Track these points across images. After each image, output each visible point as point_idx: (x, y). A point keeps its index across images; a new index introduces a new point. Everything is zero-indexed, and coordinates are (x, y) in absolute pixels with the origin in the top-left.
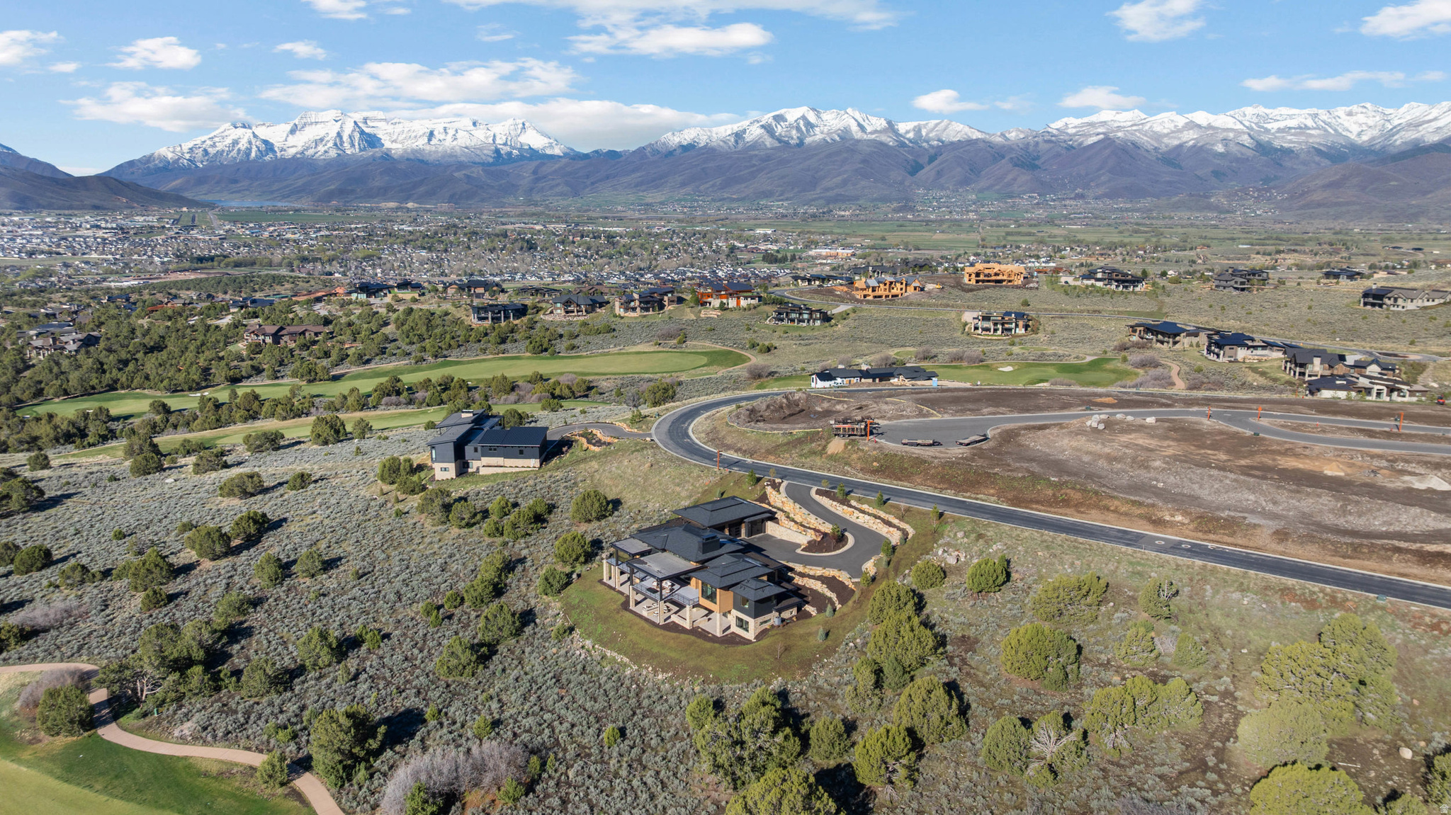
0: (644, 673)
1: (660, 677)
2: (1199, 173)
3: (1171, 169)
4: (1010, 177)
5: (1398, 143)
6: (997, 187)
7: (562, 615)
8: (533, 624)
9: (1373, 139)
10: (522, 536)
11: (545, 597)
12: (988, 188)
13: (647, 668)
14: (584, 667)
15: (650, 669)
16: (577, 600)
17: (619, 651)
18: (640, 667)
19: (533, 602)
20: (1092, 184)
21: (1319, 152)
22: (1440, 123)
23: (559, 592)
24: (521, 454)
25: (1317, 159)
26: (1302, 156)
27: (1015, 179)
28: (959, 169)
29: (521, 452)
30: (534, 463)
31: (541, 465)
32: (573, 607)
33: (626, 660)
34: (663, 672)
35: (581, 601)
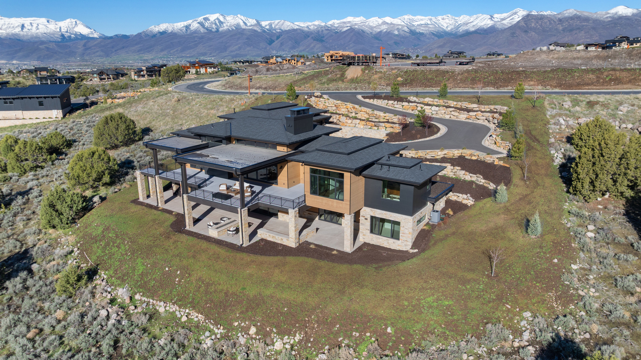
0: (242, 340)
1: (278, 345)
6: (307, 50)
7: (76, 252)
8: (23, 274)
10: (31, 169)
11: (51, 231)
12: (303, 50)
13: (246, 330)
14: (116, 341)
15: (253, 330)
16: (101, 229)
17: (182, 302)
18: (229, 328)
19: (30, 240)
23: (73, 221)
24: (41, 106)
27: (314, 46)
28: (290, 42)
29: (41, 104)
30: (56, 114)
31: (64, 116)
32: (95, 240)
33: (197, 317)
34: (282, 333)
35: (107, 229)
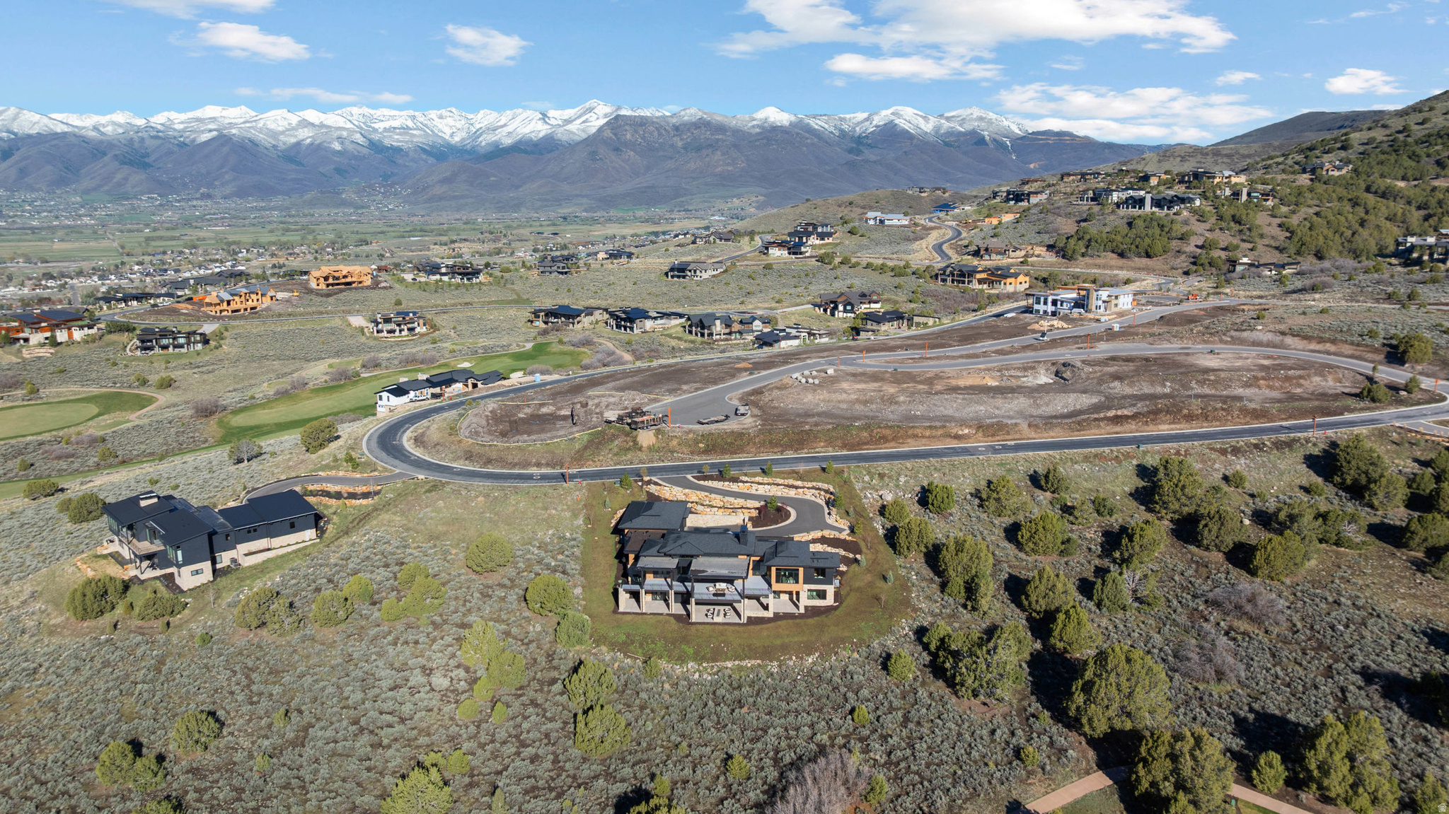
2: (321, 169)
3: (294, 167)
4: (119, 176)
5: (483, 144)
6: (106, 188)
9: (463, 140)
12: (95, 189)
20: (217, 183)
21: (424, 150)
22: (510, 129)
25: (424, 157)
26: (411, 154)
27: (126, 179)
28: (49, 167)
29: (293, 526)
31: (317, 534)
